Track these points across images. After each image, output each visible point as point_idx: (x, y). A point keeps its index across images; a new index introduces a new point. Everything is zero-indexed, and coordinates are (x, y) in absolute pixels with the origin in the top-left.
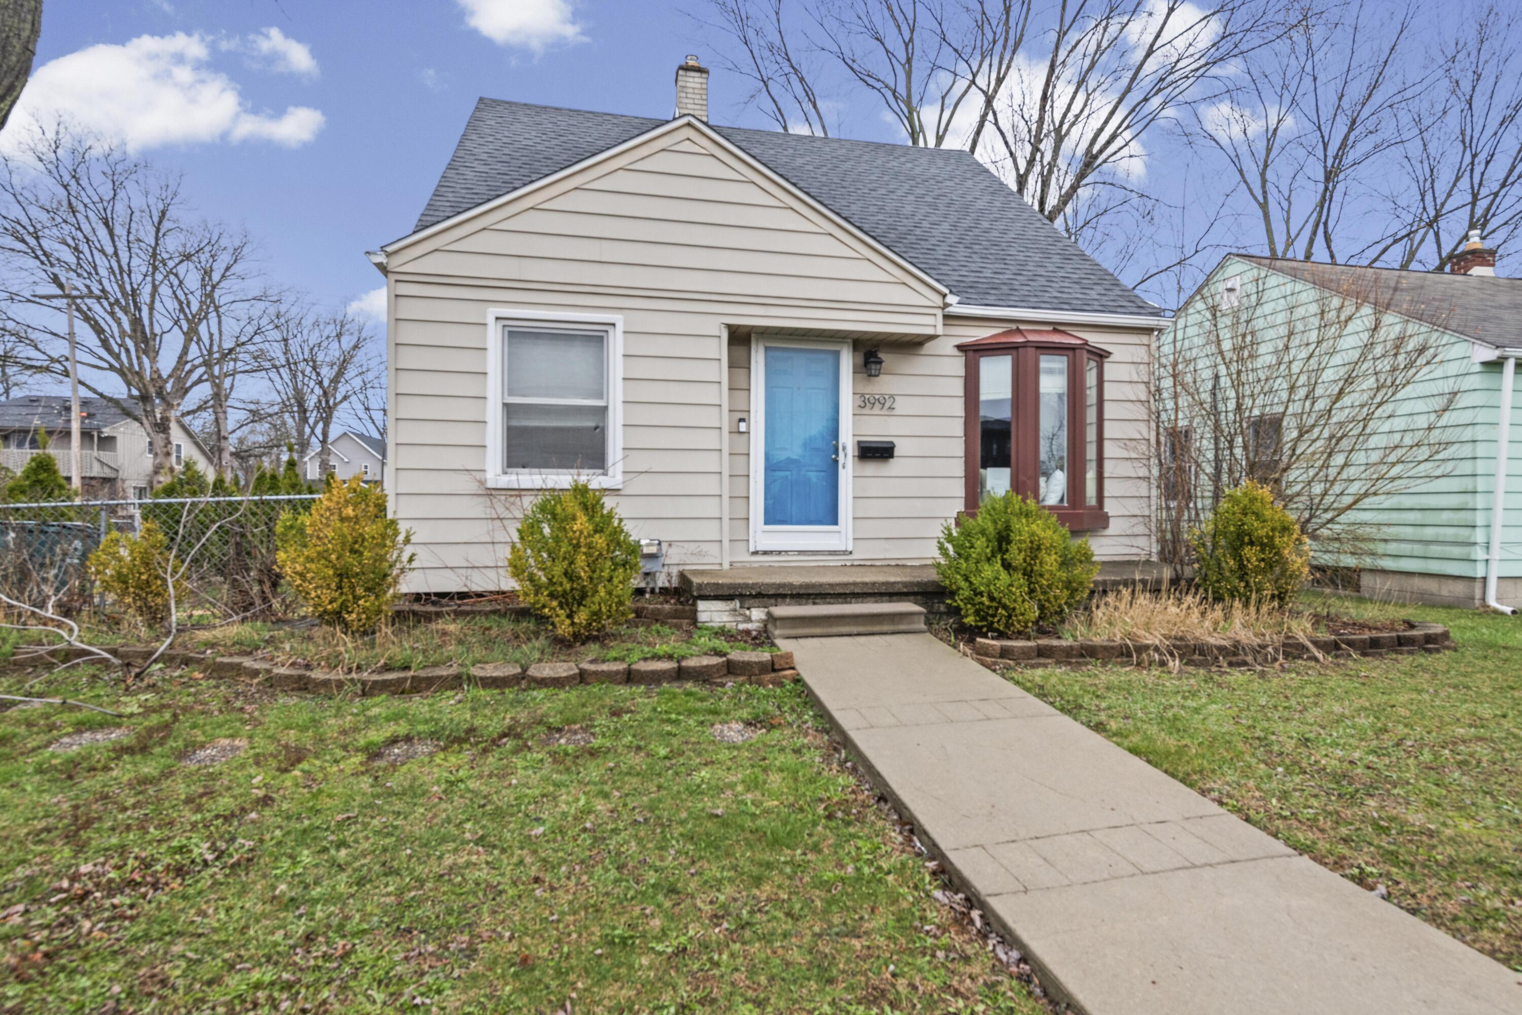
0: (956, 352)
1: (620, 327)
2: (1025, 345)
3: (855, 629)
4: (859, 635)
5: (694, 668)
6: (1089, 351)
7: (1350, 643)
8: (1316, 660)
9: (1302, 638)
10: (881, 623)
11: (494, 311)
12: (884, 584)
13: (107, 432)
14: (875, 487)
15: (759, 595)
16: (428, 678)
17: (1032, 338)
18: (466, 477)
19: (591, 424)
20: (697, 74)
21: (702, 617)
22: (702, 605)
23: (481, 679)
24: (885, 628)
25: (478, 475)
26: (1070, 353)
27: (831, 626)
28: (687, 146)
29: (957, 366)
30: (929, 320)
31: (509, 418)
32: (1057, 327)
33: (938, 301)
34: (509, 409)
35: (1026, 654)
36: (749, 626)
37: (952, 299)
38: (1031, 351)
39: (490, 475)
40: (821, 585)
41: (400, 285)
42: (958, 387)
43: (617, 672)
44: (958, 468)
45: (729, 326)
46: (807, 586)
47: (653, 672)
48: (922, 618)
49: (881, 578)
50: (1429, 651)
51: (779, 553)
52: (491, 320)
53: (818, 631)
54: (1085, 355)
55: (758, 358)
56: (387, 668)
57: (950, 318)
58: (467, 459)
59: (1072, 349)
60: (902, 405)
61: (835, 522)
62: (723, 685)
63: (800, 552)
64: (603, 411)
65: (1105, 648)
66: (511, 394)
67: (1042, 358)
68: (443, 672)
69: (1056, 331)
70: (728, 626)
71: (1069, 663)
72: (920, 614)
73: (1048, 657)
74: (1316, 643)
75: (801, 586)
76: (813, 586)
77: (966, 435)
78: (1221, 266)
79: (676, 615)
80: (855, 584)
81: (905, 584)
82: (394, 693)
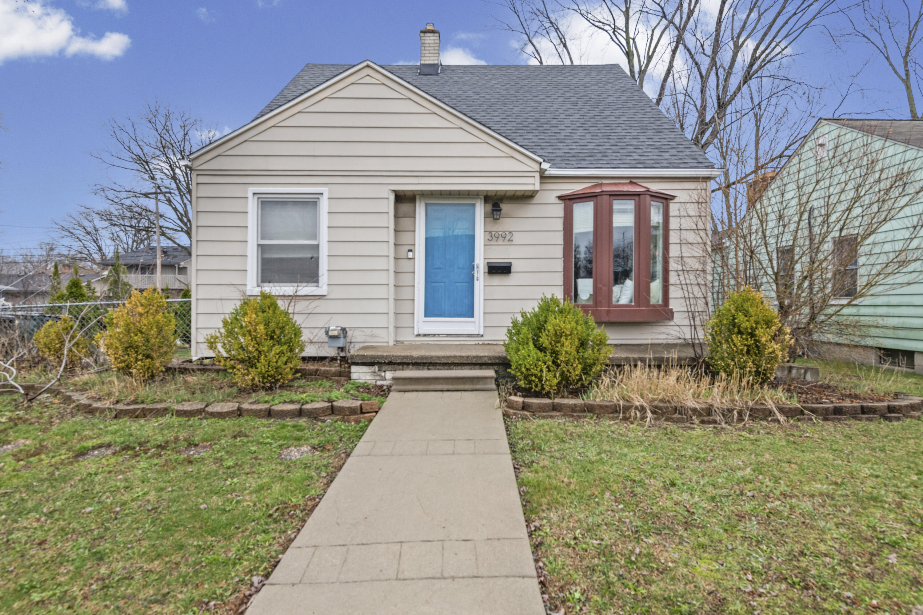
0: (557, 201)
1: (326, 196)
2: (602, 193)
3: (445, 387)
4: (448, 391)
5: (308, 409)
6: (651, 196)
7: (813, 411)
8: (779, 421)
9: (771, 405)
10: (464, 383)
11: (252, 189)
12: (475, 357)
13: (182, 264)
14: (499, 293)
15: (390, 363)
16: (150, 409)
17: (605, 189)
18: (233, 288)
19: (309, 256)
20: (432, 34)
21: (354, 376)
22: (354, 369)
23: (177, 411)
24: (467, 387)
25: (241, 288)
26: (637, 198)
27: (430, 384)
28: (368, 80)
29: (559, 210)
30: (531, 180)
31: (262, 253)
32: (632, 181)
33: (536, 167)
34: (262, 248)
35: (542, 408)
36: (384, 383)
37: (545, 166)
38: (606, 198)
39: (249, 287)
40: (431, 357)
41: (199, 177)
42: (559, 225)
43: (261, 410)
44: (559, 279)
45: (395, 191)
46: (422, 358)
47: (282, 411)
48: (493, 381)
49: (474, 353)
50: (890, 419)
51: (434, 335)
52: (250, 195)
53: (420, 387)
54: (648, 197)
55: (420, 210)
56: (135, 402)
57: (544, 178)
58: (235, 279)
59: (638, 195)
60: (517, 238)
61: (472, 316)
62: (324, 421)
63: (448, 335)
64: (316, 247)
65: (601, 407)
66: (262, 238)
67: (615, 202)
68: (159, 406)
69: (631, 183)
70: (369, 382)
71: (573, 416)
72: (491, 378)
73: (559, 411)
74: (781, 410)
75: (418, 358)
76: (426, 358)
77: (564, 257)
78: (814, 129)
79: (340, 374)
80: (455, 357)
81: (490, 358)
82: (131, 417)
